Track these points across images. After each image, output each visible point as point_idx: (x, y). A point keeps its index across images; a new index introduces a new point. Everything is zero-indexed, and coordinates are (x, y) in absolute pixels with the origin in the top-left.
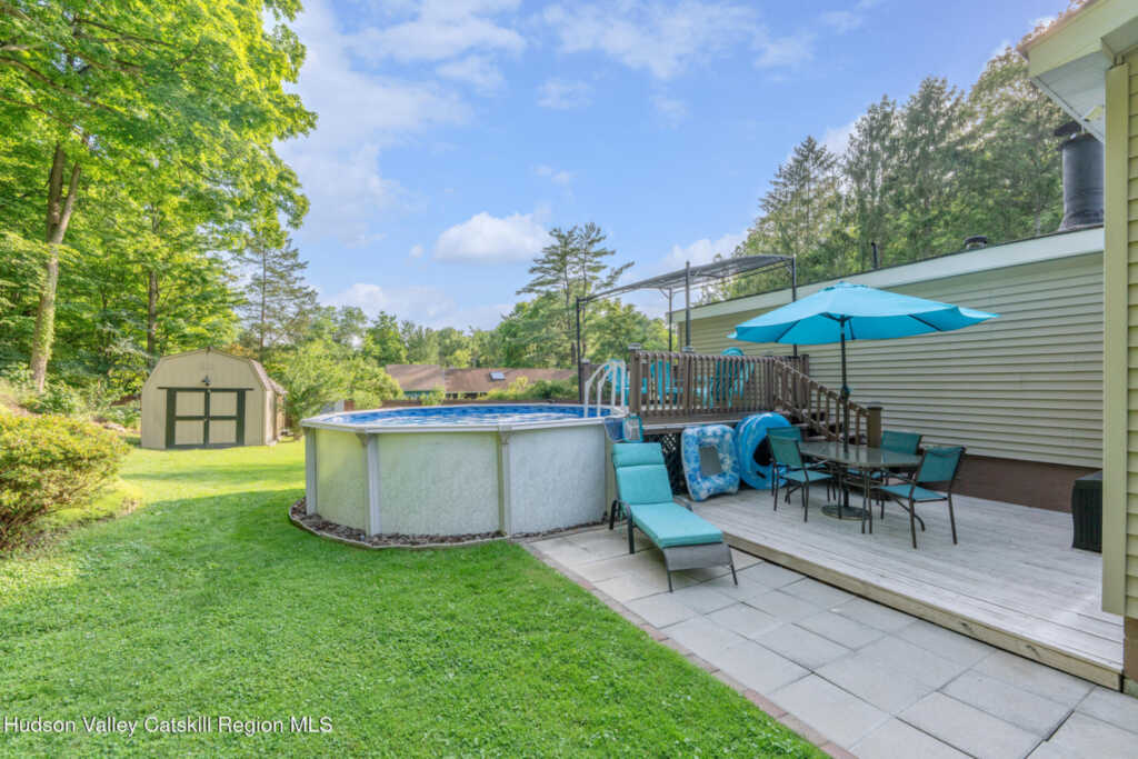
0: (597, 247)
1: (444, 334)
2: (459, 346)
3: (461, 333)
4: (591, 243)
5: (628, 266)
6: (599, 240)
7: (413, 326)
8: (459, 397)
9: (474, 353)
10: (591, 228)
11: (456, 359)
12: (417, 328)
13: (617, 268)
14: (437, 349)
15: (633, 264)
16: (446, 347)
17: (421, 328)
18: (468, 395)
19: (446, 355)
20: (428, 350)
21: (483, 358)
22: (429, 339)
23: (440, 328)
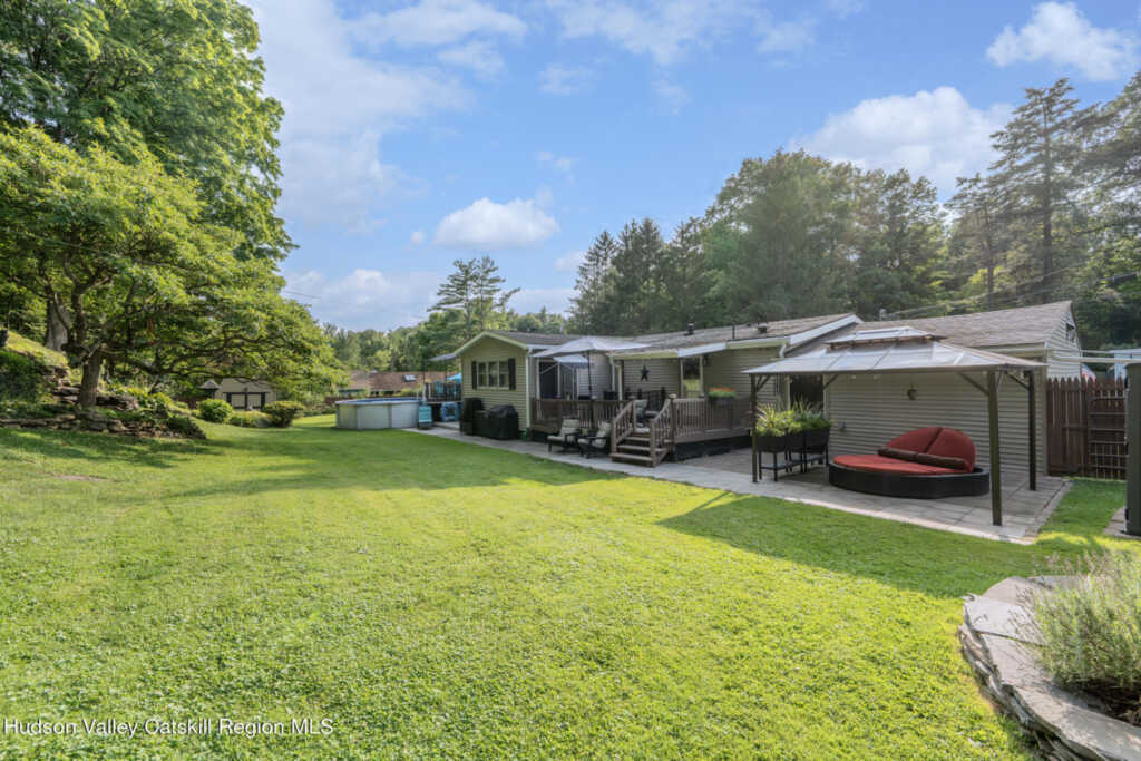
0: (491, 275)
1: (365, 336)
2: (380, 346)
3: (381, 334)
4: (487, 272)
5: (515, 291)
6: (494, 270)
7: (335, 328)
8: (380, 394)
9: (393, 354)
10: (487, 260)
11: (377, 359)
12: (338, 330)
13: (507, 292)
14: (359, 350)
15: (519, 289)
16: (368, 347)
17: (342, 331)
18: (386, 393)
19: (367, 355)
20: (351, 350)
21: (402, 358)
22: (351, 341)
23: (362, 330)
